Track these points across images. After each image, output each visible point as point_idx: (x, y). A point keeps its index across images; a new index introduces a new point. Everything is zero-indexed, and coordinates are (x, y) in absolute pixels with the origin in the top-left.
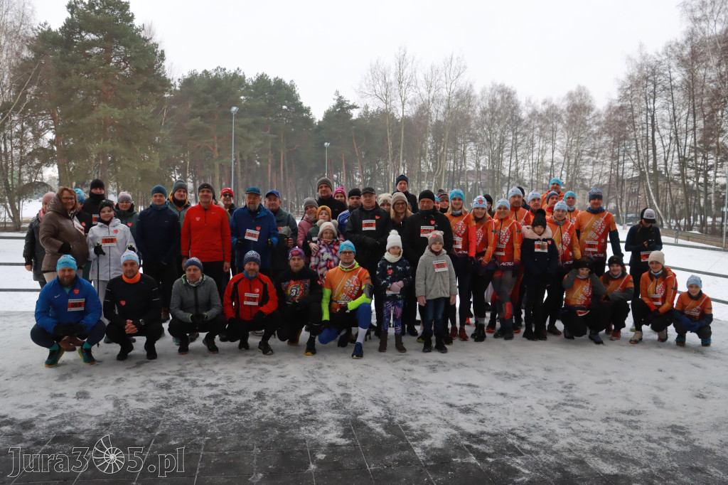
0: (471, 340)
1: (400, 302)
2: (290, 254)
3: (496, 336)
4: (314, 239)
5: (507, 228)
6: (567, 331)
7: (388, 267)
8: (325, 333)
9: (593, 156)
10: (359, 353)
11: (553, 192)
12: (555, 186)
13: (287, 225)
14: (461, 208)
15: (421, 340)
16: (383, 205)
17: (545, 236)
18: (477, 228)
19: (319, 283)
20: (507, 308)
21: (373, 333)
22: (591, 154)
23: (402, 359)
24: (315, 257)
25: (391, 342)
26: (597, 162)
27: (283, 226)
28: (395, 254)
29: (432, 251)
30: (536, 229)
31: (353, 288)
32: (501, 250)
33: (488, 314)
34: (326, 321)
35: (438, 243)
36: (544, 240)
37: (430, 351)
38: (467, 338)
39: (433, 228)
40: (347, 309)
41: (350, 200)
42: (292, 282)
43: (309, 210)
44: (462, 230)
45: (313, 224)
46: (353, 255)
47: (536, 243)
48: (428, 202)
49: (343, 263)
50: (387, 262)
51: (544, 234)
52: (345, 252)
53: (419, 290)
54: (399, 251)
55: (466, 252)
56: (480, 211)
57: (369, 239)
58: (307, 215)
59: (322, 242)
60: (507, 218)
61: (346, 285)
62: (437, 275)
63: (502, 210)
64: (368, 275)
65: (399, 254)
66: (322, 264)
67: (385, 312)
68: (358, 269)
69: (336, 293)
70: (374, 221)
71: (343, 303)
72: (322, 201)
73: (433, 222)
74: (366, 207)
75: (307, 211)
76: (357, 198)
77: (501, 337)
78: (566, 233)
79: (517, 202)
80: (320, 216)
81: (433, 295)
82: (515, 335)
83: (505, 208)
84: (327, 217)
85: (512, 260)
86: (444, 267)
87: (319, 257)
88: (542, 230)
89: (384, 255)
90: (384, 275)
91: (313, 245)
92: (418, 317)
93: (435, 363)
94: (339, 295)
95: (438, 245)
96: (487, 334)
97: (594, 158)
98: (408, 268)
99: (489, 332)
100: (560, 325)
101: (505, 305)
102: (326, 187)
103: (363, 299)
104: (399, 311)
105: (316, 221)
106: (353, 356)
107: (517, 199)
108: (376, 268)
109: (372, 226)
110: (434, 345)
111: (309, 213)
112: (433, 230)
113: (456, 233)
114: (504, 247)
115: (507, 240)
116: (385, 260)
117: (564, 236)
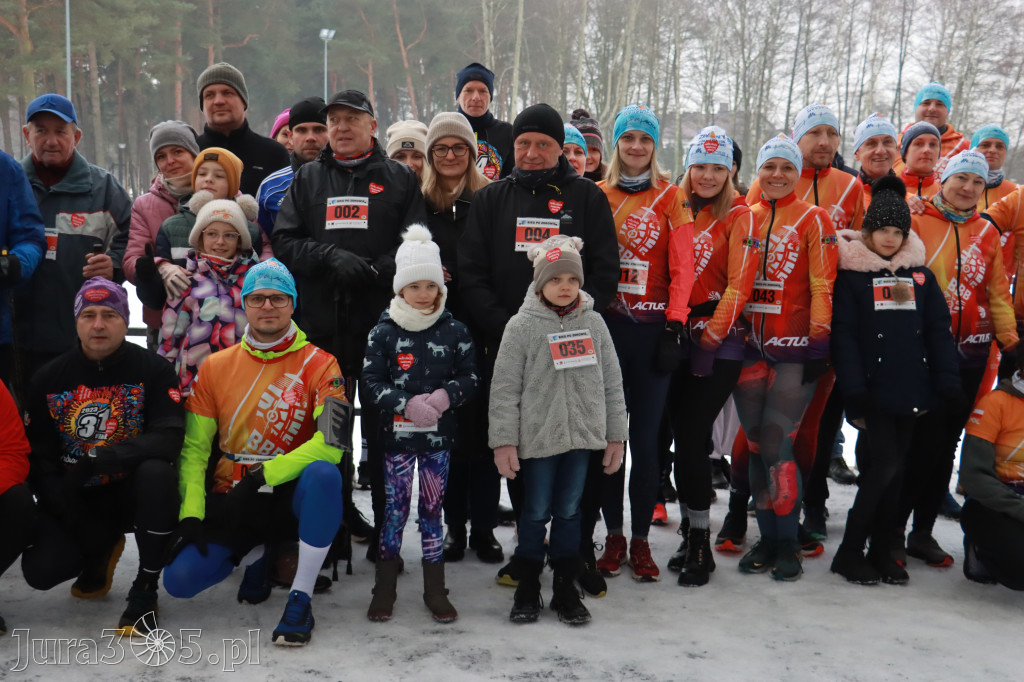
0: (668, 579)
1: (439, 457)
2: (78, 299)
3: (746, 568)
4: (178, 252)
5: (791, 229)
6: (972, 557)
7: (400, 344)
8: (184, 563)
9: (1006, 75)
10: (297, 628)
11: (926, 124)
12: (932, 107)
13: (104, 211)
14: (649, 166)
15: (507, 578)
16: (400, 155)
17: (904, 260)
18: (697, 227)
19: (175, 395)
20: (784, 481)
21: (360, 552)
22: (1003, 69)
23: (438, 648)
24: (176, 309)
25: (412, 587)
26: (1018, 91)
27: (90, 211)
28: (421, 304)
29: (548, 304)
30: (879, 237)
31: (284, 416)
32: (768, 297)
33: (723, 495)
34: (192, 520)
35: (566, 277)
36: (903, 272)
37: (532, 620)
38: (655, 570)
39: (555, 224)
40: (263, 482)
41: (296, 135)
42: (85, 392)
43: (170, 159)
44: (648, 236)
45: (180, 206)
46: (286, 308)
47: (878, 283)
48: (538, 144)
49: (257, 333)
50: (397, 331)
51: (902, 253)
52: (260, 298)
53: (501, 427)
54: (433, 293)
55: (661, 306)
56: (708, 174)
57: (342, 256)
58: (161, 178)
59: (201, 263)
60: (790, 198)
61: (262, 405)
62: (561, 377)
63: (777, 173)
64: (335, 372)
65: (436, 304)
66: (198, 332)
67: (390, 489)
68: (303, 351)
69: (232, 430)
70: (363, 202)
71: (251, 460)
72: (213, 136)
73: (555, 206)
74: (343, 156)
75: (162, 164)
76: (317, 130)
77: (763, 569)
78: (974, 247)
79: (824, 149)
80: (199, 180)
81: (548, 444)
82: (807, 564)
83: (788, 167)
84: (221, 184)
85: (803, 329)
86: (583, 352)
87: (190, 312)
88: (899, 240)
89: (388, 305)
90: (387, 374)
91: (170, 271)
92: (505, 501)
93: (546, 667)
94: (240, 432)
95: (565, 283)
96: (719, 559)
97: (1010, 81)
98: (464, 347)
99: (725, 551)
100: (948, 534)
101: (778, 471)
102: (225, 93)
103: (316, 449)
104: (438, 484)
105: (188, 197)
106: (275, 638)
107: (824, 140)
108: (361, 350)
109: (355, 216)
110: (547, 596)
111: (170, 171)
112: (555, 232)
113: (629, 247)
114: (779, 286)
115: (789, 267)
116: (391, 322)
117: (966, 255)
